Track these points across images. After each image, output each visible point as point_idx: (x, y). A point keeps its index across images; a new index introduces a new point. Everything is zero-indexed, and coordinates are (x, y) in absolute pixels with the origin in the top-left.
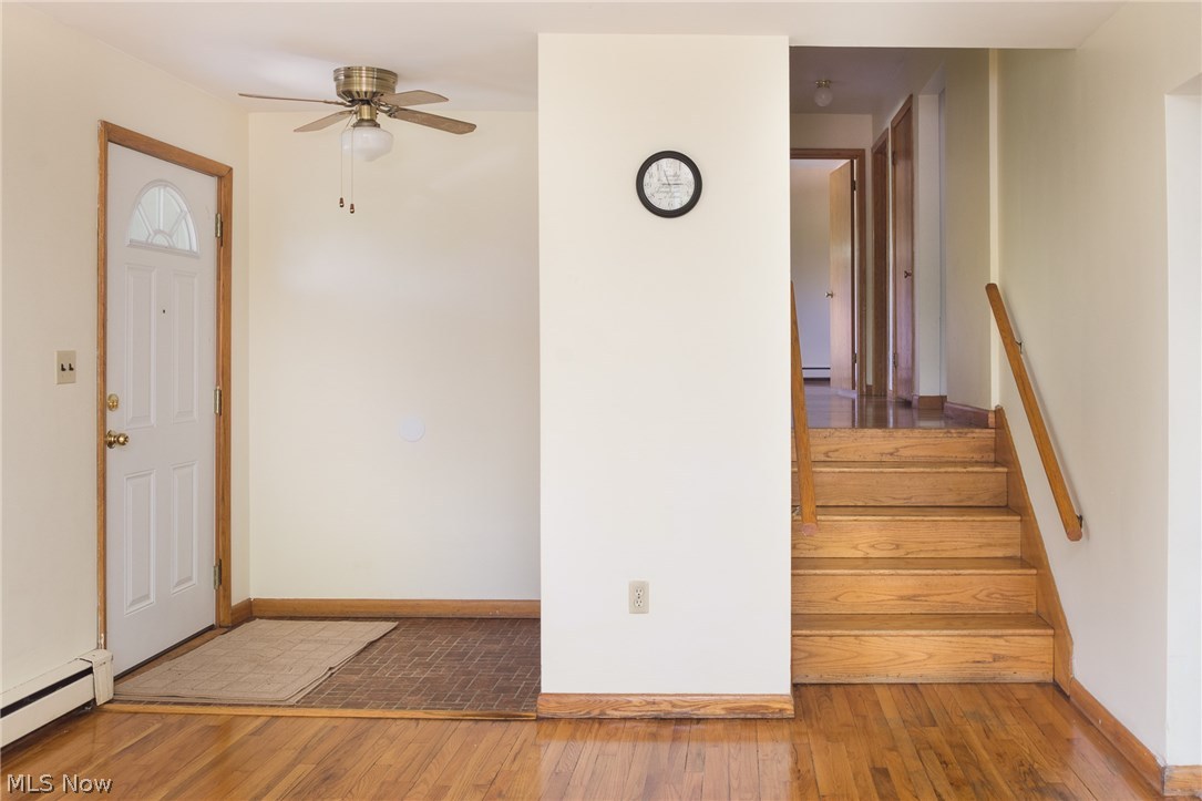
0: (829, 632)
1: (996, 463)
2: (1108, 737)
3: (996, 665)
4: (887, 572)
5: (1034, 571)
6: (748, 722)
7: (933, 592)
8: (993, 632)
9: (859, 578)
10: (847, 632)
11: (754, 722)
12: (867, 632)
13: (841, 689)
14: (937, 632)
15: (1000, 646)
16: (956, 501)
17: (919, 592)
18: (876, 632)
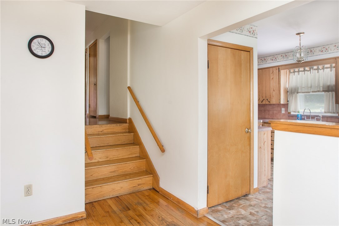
0: (92, 187)
1: (129, 132)
2: (175, 203)
3: (139, 187)
4: (107, 165)
5: (145, 160)
6: (71, 223)
7: (119, 169)
8: (138, 178)
9: (98, 168)
10: (97, 186)
11: (73, 223)
12: (104, 185)
13: (97, 203)
14: (124, 181)
15: (140, 181)
16: (121, 143)
17: (116, 170)
18: (106, 184)
